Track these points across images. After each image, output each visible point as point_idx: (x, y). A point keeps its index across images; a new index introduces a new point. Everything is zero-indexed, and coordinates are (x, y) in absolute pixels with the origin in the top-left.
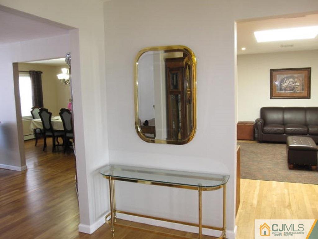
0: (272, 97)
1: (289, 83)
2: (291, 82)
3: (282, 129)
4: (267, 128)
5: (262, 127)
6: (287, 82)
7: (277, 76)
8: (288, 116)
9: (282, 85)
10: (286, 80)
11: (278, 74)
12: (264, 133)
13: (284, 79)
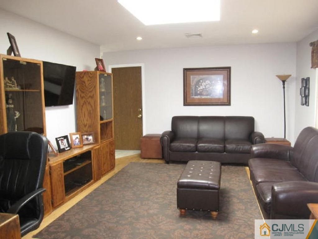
0: (186, 103)
1: (205, 86)
2: (208, 84)
3: (192, 145)
4: (176, 144)
5: (169, 143)
6: (203, 84)
7: (191, 77)
8: (205, 127)
9: (197, 88)
10: (202, 82)
11: (192, 75)
12: (171, 151)
13: (199, 81)
